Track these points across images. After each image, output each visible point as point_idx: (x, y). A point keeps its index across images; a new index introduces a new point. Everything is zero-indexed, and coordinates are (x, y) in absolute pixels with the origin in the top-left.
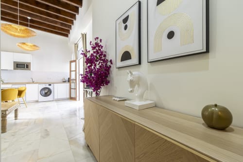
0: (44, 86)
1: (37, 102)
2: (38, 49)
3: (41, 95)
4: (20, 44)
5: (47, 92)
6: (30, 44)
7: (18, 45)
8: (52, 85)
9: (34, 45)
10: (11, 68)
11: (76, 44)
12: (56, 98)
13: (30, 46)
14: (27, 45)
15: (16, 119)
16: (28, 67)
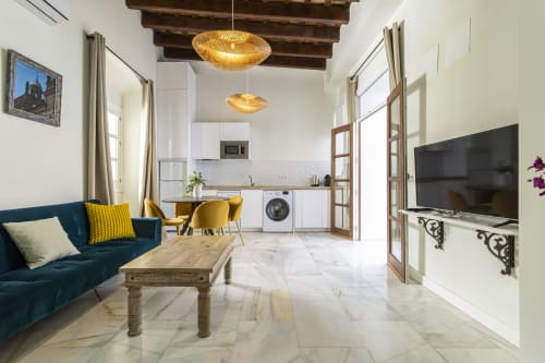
0: (274, 195)
1: (260, 231)
2: (264, 107)
3: (268, 214)
4: (232, 100)
5: (279, 210)
6: (248, 96)
7: (229, 102)
8: (290, 192)
9: (258, 99)
10: (217, 155)
11: (352, 79)
12: (298, 225)
13: (250, 100)
14: (244, 100)
15: (227, 283)
16: (243, 152)
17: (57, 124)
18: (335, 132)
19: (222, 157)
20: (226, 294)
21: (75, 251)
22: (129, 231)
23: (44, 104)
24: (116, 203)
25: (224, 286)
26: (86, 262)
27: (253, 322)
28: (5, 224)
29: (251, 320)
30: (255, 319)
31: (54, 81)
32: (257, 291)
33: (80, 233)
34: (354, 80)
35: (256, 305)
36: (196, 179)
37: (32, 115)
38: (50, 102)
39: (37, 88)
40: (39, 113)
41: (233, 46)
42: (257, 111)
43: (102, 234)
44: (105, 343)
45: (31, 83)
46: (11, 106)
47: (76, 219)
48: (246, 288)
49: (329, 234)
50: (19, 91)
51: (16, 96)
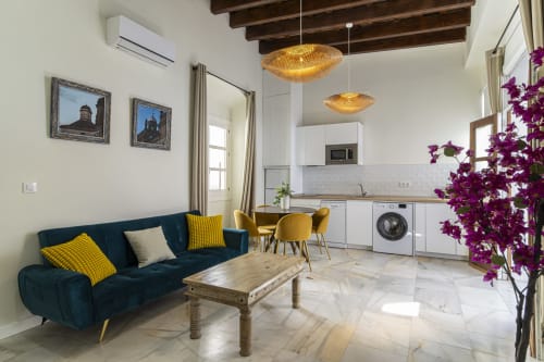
0: (386, 208)
1: (370, 250)
2: (370, 104)
3: (380, 231)
4: (329, 102)
5: (394, 228)
6: (349, 95)
7: (327, 104)
8: (409, 206)
9: (360, 96)
10: (322, 161)
11: (495, 52)
12: (420, 248)
13: (352, 100)
14: (345, 100)
15: (295, 307)
16: (350, 157)
17: (168, 149)
18: (475, 126)
19: (327, 163)
20: (287, 318)
21: (172, 256)
22: (219, 241)
23: (158, 134)
24: (209, 215)
25: (291, 309)
26: (175, 267)
27: (295, 354)
28: (126, 233)
29: (294, 351)
30: (298, 352)
31: (165, 114)
32: (320, 322)
33: (181, 240)
34: (498, 54)
35: (308, 337)
36: (283, 191)
37: (150, 145)
38: (163, 132)
39: (153, 123)
40: (155, 142)
41: (301, 60)
42: (361, 110)
43: (197, 242)
44: (173, 338)
45: (149, 120)
46: (136, 141)
47: (178, 227)
48: (311, 315)
49: (466, 264)
50: (140, 128)
51: (138, 132)
